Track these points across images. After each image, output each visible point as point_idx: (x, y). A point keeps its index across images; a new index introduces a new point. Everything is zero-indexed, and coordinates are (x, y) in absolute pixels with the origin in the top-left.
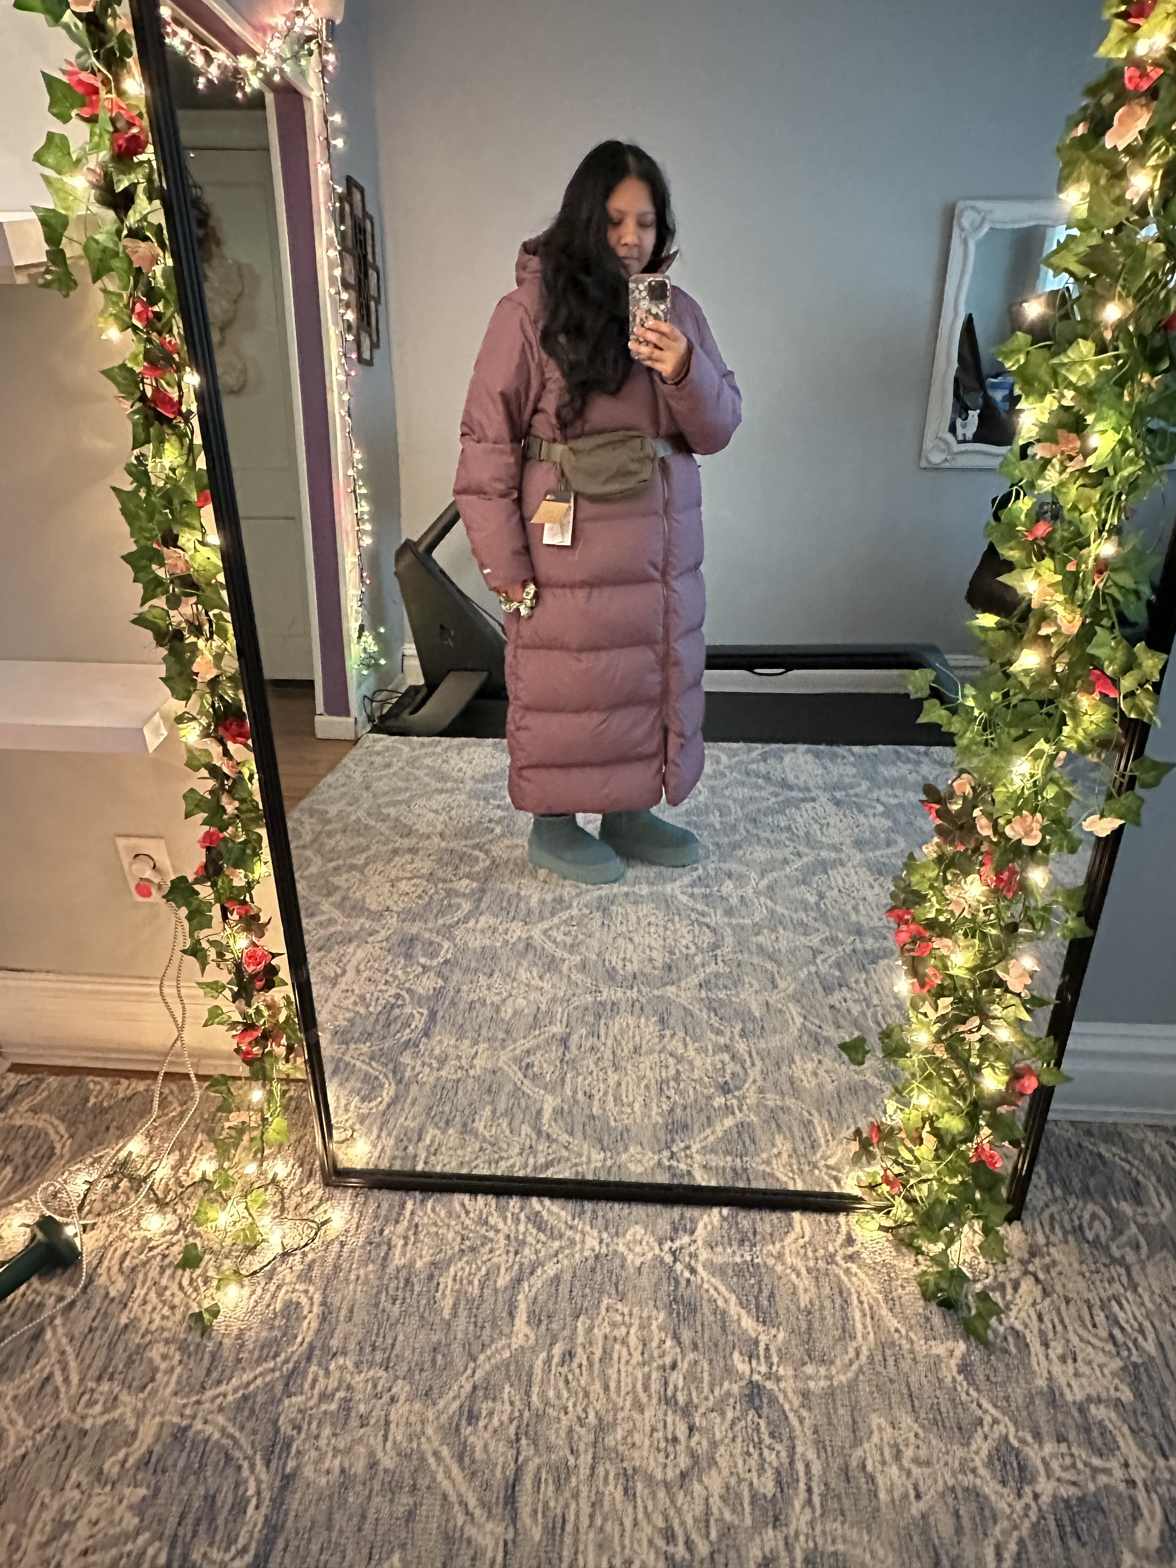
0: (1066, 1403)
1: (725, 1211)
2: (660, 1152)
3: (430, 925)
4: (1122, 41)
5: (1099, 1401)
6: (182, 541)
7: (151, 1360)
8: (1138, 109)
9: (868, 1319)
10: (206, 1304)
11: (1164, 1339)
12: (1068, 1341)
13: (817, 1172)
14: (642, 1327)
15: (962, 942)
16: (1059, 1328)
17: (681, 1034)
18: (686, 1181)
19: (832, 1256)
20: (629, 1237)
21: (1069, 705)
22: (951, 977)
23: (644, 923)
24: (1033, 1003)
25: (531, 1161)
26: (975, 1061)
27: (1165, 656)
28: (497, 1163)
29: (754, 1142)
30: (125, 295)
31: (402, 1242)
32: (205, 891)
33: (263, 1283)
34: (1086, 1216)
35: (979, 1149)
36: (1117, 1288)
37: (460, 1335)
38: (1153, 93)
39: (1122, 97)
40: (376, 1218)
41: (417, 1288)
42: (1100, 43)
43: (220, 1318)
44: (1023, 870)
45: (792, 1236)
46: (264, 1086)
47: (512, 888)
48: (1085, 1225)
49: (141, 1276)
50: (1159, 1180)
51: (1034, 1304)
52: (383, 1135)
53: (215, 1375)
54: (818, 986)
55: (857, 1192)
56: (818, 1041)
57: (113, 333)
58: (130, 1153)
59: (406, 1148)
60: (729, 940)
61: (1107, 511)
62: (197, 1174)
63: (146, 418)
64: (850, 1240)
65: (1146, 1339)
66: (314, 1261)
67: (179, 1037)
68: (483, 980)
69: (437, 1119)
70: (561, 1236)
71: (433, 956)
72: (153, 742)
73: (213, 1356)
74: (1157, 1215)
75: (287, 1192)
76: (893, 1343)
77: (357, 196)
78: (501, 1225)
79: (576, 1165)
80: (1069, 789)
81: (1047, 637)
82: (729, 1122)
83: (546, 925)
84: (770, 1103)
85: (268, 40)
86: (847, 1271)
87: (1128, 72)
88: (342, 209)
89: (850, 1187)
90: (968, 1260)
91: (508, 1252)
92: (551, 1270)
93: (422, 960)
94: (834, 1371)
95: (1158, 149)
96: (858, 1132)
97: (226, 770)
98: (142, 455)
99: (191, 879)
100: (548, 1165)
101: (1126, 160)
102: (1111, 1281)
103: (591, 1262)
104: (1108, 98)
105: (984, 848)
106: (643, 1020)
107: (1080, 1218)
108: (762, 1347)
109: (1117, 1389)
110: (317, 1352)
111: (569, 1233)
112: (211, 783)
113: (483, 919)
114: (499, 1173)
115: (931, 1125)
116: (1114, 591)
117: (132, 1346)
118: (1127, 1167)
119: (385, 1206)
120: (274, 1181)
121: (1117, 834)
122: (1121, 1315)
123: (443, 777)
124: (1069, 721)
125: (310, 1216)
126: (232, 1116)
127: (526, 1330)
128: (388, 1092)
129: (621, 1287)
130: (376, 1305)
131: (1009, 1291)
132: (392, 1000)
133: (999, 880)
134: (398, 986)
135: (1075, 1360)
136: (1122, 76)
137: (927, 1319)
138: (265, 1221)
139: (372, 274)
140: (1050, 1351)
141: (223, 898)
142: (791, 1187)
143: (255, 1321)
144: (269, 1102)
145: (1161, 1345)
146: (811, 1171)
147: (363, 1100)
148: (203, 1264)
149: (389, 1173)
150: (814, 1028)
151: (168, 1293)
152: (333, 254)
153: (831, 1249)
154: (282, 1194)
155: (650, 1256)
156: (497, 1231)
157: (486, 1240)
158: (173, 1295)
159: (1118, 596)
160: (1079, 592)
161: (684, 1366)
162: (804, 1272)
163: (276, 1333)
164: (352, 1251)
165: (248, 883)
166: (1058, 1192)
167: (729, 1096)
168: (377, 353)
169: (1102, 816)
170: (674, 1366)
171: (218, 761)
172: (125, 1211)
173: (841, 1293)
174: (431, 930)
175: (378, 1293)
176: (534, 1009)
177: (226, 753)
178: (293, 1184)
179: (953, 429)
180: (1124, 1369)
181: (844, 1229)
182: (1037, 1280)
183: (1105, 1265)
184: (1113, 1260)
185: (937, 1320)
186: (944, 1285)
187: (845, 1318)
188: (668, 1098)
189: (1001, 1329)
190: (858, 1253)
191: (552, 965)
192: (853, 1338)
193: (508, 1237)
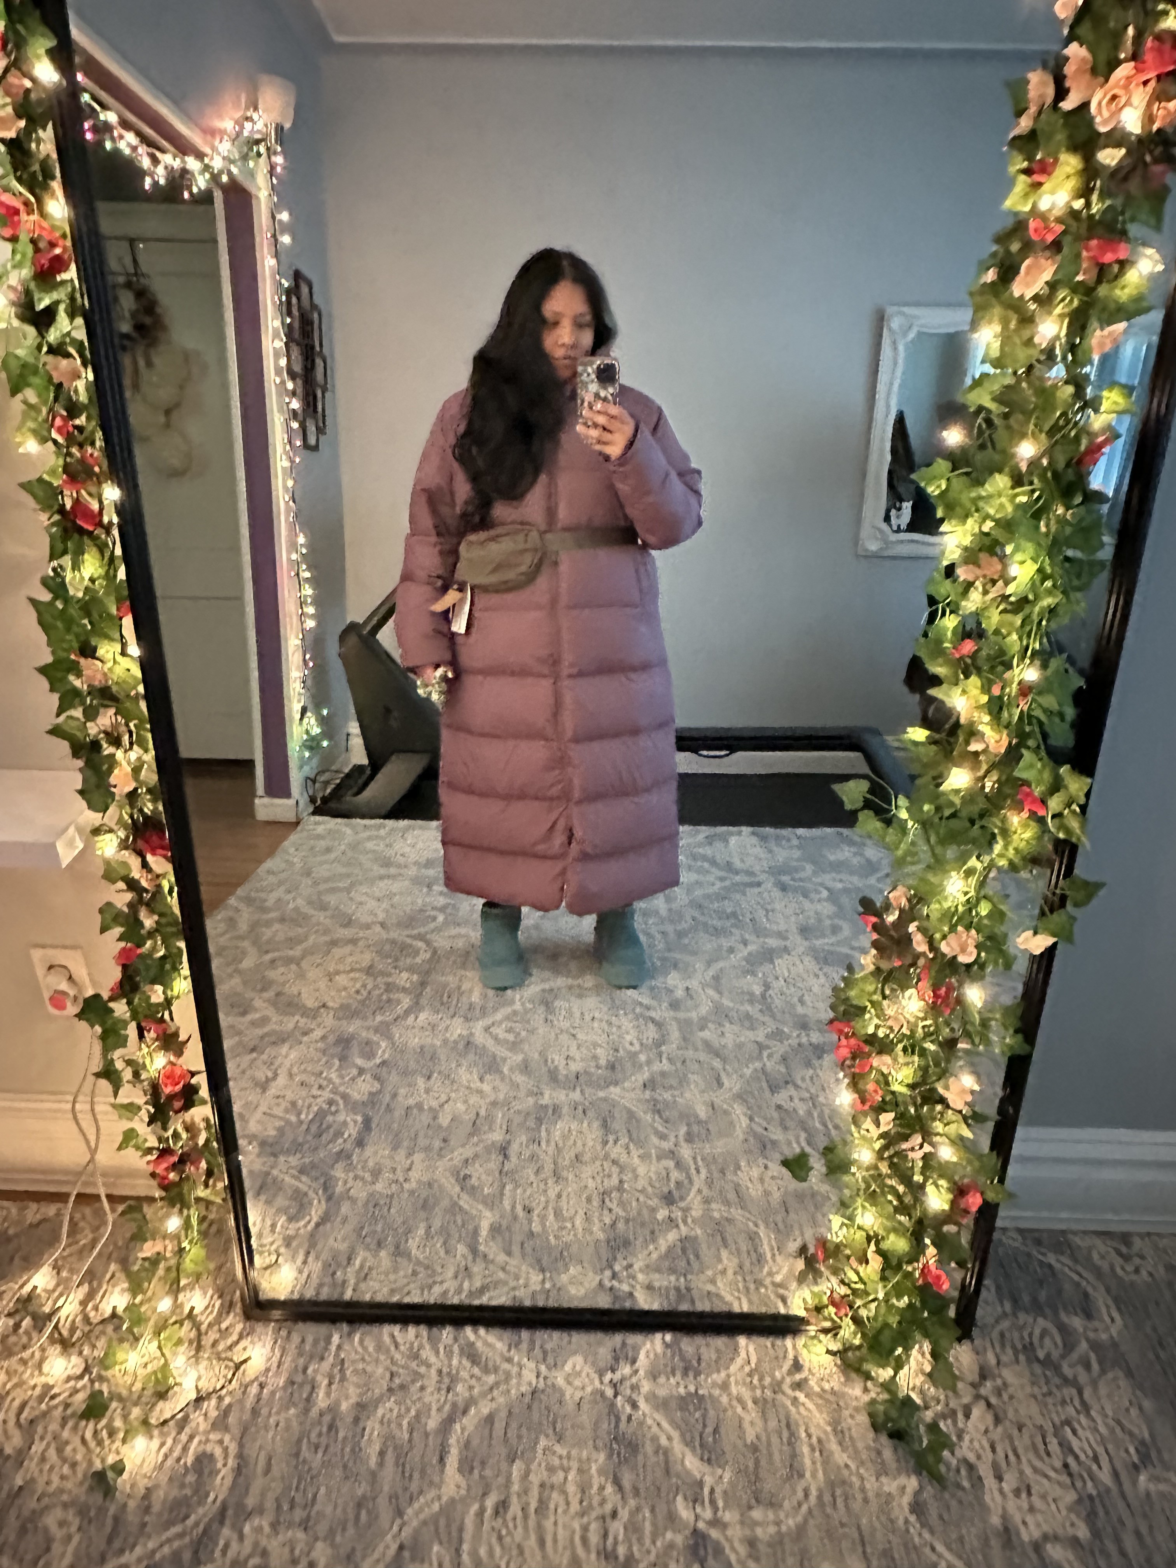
0: (1022, 1543)
1: (668, 1337)
2: (602, 1270)
3: (369, 1023)
4: (1026, 196)
5: (1056, 1538)
6: (100, 652)
7: (46, 1530)
8: (1043, 261)
9: (817, 1454)
10: (111, 1459)
11: (1119, 1466)
12: (1021, 1473)
13: (763, 1290)
14: (580, 1471)
15: (902, 1059)
16: (1012, 1458)
17: (624, 1140)
18: (628, 1305)
19: (779, 1383)
20: (568, 1368)
21: (999, 824)
22: (893, 1093)
23: (588, 1018)
24: (973, 1118)
25: (466, 1285)
26: (918, 1178)
27: (1089, 780)
28: (430, 1287)
29: (697, 1256)
30: (44, 410)
31: (325, 1382)
32: (120, 1008)
33: (173, 1434)
34: (1037, 1332)
35: (925, 1270)
36: (1070, 1411)
37: (386, 1488)
38: (1056, 246)
39: (1028, 247)
40: (300, 1354)
41: (341, 1435)
42: (1005, 197)
43: (125, 1476)
44: (961, 984)
45: (739, 1361)
46: (181, 1211)
47: (451, 980)
48: (1036, 1340)
49: (40, 1430)
50: (1108, 1290)
51: (986, 1431)
52: (310, 1259)
53: (117, 1544)
54: (765, 1085)
55: (802, 1313)
56: (764, 1146)
57: (31, 446)
58: (35, 1287)
59: (334, 1273)
60: (675, 1034)
61: (1029, 636)
62: (106, 1309)
63: (65, 530)
64: (797, 1366)
65: (1100, 1467)
66: (230, 1406)
67: (92, 1160)
68: (421, 1082)
69: (368, 1240)
70: (496, 1370)
71: (370, 1056)
72: (66, 855)
73: (116, 1519)
74: (1107, 1329)
75: (204, 1327)
76: (844, 1482)
77: (305, 290)
78: (433, 1359)
79: (514, 1289)
80: (1003, 907)
81: (976, 754)
82: (672, 1236)
83: (488, 1021)
84: (716, 1215)
85: (217, 143)
86: (795, 1400)
87: (1032, 224)
88: (289, 302)
89: (797, 1309)
90: (918, 1384)
91: (439, 1390)
92: (485, 1409)
93: (359, 1062)
94: (782, 1515)
95: (1063, 300)
96: (803, 1250)
97: (144, 884)
98: (61, 567)
99: (105, 995)
100: (482, 1290)
101: (1033, 306)
102: (1063, 1402)
103: (527, 1399)
104: (1015, 247)
105: (921, 962)
106: (585, 1124)
107: (1031, 1335)
108: (706, 1491)
109: (1073, 1525)
110: (230, 1512)
111: (506, 1366)
112: (129, 896)
113: (422, 1016)
114: (432, 1301)
115: (877, 1244)
116: (1038, 713)
117: (26, 1513)
118: (1076, 1278)
119: (310, 1339)
120: (190, 1315)
121: (1050, 951)
122: (1075, 1444)
123: (387, 863)
124: (999, 838)
125: (229, 1354)
126: (148, 1245)
127: (458, 1478)
128: (315, 1213)
129: (559, 1426)
130: (297, 1455)
131: (960, 1416)
132: (325, 1107)
133: (936, 996)
134: (332, 1092)
135: (1029, 1493)
136: (1026, 228)
137: (879, 1453)
138: (179, 1361)
139: (319, 362)
140: (1004, 1484)
141: (141, 1017)
142: (736, 1309)
143: (164, 1479)
144: (186, 1230)
145: (1116, 1474)
146: (757, 1289)
147: (291, 1219)
148: (108, 1414)
149: (314, 1303)
150: (760, 1130)
151: (69, 1448)
152: (280, 344)
153: (778, 1375)
154: (198, 1330)
155: (589, 1389)
156: (429, 1366)
157: (417, 1376)
158: (74, 1450)
159: (1043, 718)
160: (1005, 714)
161: (624, 1514)
162: (750, 1404)
163: (188, 1492)
164: (273, 1393)
165: (166, 999)
166: (1008, 1306)
167: (674, 1208)
168: (322, 438)
169: (1035, 933)
170: (614, 1514)
171: (136, 873)
172: (26, 1355)
173: (788, 1426)
174: (368, 1029)
175: (299, 1441)
176: (473, 1116)
177: (145, 865)
178: (211, 1318)
179: (887, 519)
180: (1079, 1501)
181: (791, 1355)
182: (989, 1405)
183: (1058, 1387)
184: (1067, 1381)
185: (888, 1454)
186: (894, 1414)
187: (794, 1455)
188: (610, 1210)
189: (954, 1462)
190: (806, 1380)
191: (492, 1066)
192: (801, 1476)
193: (440, 1372)
